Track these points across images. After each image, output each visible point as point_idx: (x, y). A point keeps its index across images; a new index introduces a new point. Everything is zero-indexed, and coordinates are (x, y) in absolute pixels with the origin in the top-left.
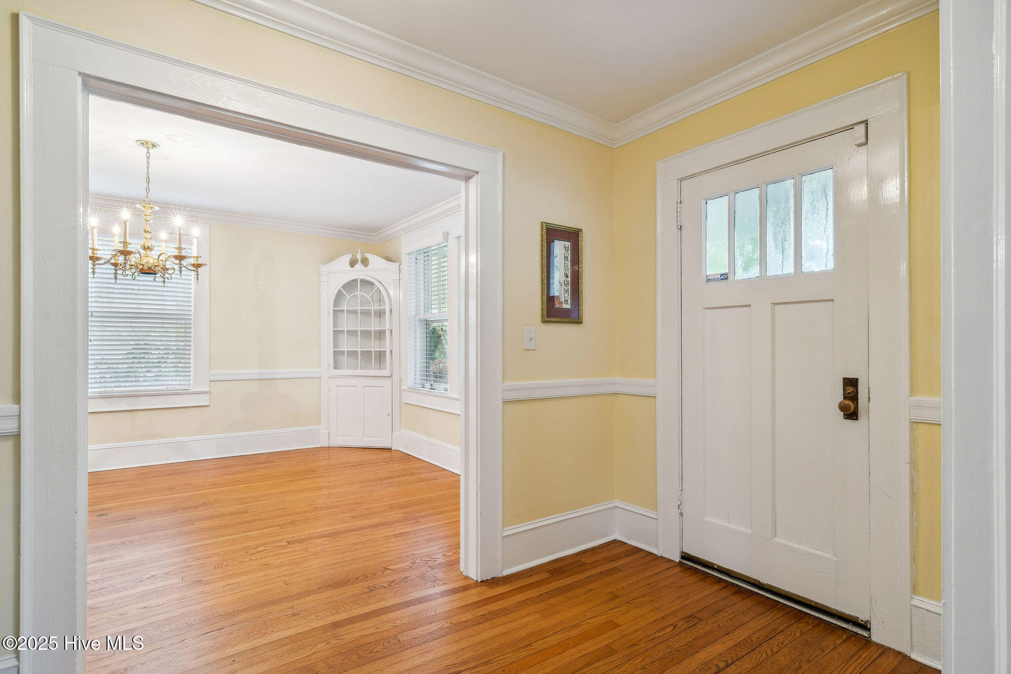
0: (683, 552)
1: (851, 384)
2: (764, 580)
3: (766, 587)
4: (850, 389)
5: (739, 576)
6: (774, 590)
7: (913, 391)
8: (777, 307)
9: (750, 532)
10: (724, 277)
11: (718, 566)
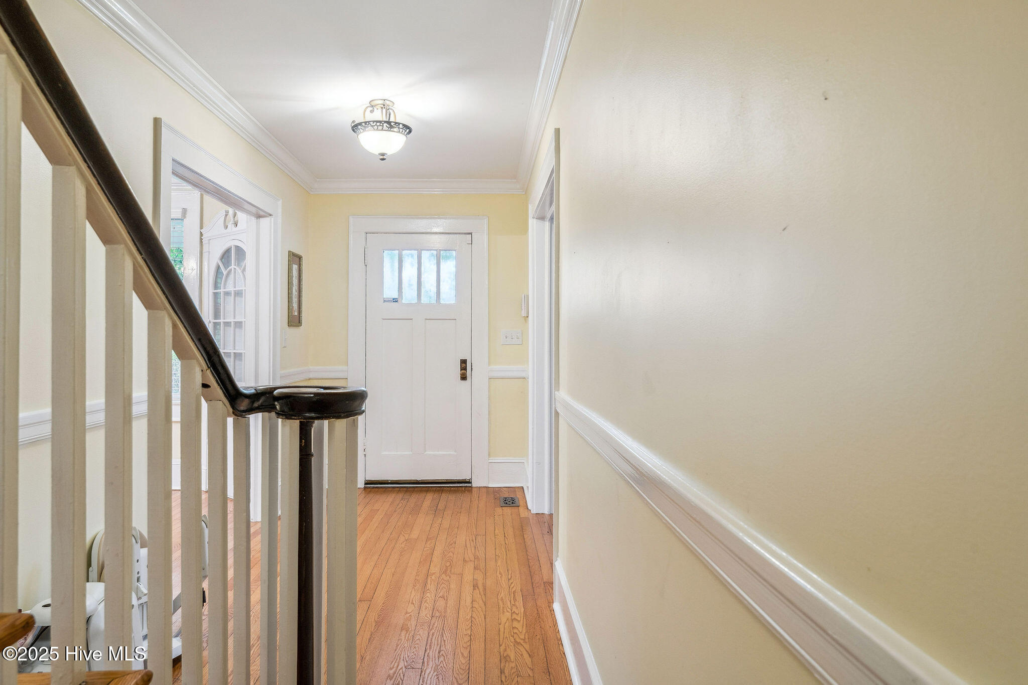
0: (366, 481)
1: (464, 362)
2: (419, 478)
3: (420, 482)
4: (464, 365)
5: (405, 482)
6: (425, 481)
7: (489, 364)
8: (427, 321)
9: (411, 453)
10: (395, 300)
11: (391, 481)
